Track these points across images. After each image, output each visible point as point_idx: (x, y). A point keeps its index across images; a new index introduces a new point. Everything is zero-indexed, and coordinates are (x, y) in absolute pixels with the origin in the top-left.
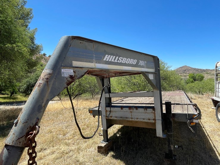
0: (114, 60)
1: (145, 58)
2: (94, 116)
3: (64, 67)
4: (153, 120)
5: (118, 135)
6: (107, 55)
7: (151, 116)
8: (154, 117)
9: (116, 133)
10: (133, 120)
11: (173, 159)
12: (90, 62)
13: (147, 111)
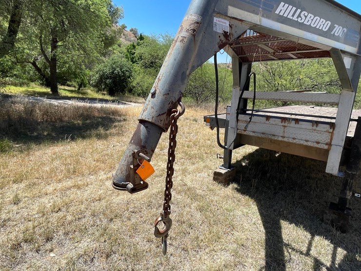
0: (293, 16)
1: (346, 21)
2: (212, 128)
3: (218, 13)
4: (326, 144)
5: (244, 164)
6: (282, 4)
7: (323, 137)
8: (329, 140)
9: (241, 160)
10: (285, 140)
11: (345, 212)
12: (254, 12)
13: (318, 129)
